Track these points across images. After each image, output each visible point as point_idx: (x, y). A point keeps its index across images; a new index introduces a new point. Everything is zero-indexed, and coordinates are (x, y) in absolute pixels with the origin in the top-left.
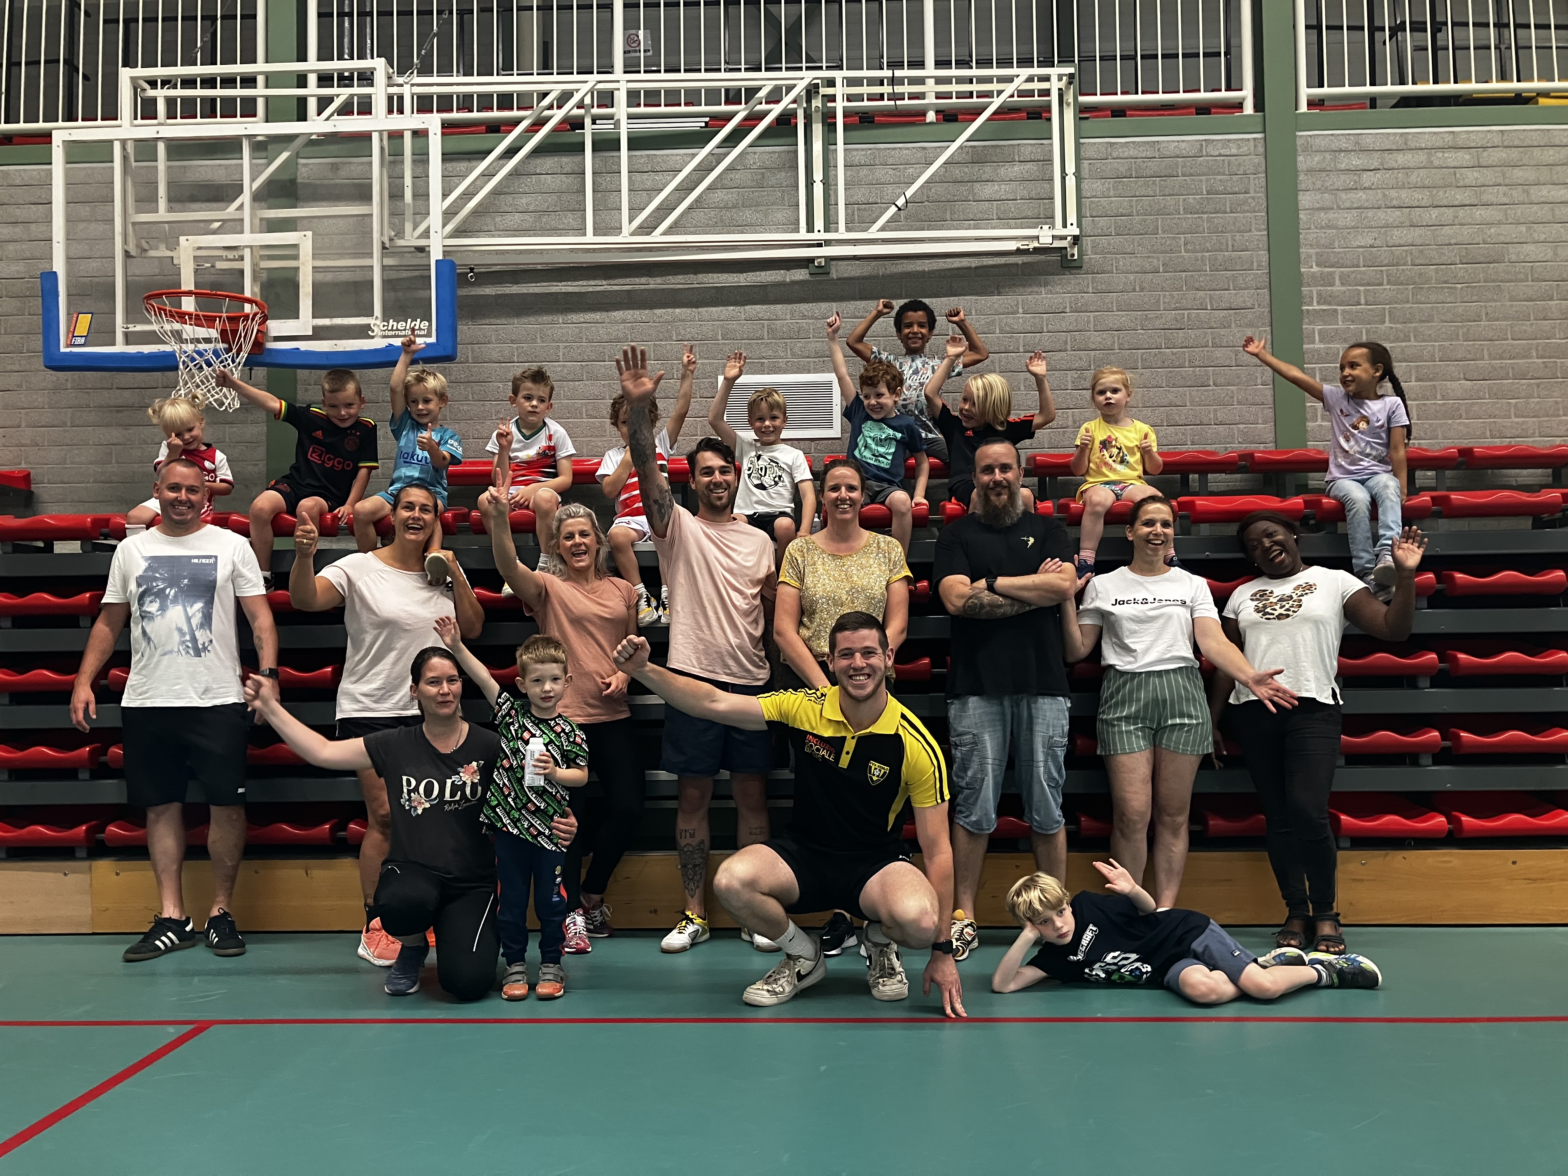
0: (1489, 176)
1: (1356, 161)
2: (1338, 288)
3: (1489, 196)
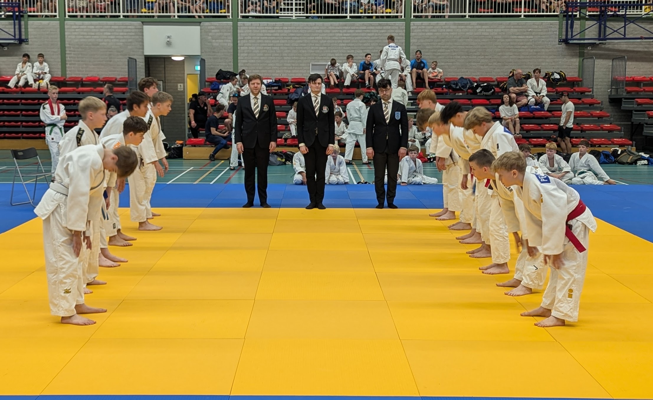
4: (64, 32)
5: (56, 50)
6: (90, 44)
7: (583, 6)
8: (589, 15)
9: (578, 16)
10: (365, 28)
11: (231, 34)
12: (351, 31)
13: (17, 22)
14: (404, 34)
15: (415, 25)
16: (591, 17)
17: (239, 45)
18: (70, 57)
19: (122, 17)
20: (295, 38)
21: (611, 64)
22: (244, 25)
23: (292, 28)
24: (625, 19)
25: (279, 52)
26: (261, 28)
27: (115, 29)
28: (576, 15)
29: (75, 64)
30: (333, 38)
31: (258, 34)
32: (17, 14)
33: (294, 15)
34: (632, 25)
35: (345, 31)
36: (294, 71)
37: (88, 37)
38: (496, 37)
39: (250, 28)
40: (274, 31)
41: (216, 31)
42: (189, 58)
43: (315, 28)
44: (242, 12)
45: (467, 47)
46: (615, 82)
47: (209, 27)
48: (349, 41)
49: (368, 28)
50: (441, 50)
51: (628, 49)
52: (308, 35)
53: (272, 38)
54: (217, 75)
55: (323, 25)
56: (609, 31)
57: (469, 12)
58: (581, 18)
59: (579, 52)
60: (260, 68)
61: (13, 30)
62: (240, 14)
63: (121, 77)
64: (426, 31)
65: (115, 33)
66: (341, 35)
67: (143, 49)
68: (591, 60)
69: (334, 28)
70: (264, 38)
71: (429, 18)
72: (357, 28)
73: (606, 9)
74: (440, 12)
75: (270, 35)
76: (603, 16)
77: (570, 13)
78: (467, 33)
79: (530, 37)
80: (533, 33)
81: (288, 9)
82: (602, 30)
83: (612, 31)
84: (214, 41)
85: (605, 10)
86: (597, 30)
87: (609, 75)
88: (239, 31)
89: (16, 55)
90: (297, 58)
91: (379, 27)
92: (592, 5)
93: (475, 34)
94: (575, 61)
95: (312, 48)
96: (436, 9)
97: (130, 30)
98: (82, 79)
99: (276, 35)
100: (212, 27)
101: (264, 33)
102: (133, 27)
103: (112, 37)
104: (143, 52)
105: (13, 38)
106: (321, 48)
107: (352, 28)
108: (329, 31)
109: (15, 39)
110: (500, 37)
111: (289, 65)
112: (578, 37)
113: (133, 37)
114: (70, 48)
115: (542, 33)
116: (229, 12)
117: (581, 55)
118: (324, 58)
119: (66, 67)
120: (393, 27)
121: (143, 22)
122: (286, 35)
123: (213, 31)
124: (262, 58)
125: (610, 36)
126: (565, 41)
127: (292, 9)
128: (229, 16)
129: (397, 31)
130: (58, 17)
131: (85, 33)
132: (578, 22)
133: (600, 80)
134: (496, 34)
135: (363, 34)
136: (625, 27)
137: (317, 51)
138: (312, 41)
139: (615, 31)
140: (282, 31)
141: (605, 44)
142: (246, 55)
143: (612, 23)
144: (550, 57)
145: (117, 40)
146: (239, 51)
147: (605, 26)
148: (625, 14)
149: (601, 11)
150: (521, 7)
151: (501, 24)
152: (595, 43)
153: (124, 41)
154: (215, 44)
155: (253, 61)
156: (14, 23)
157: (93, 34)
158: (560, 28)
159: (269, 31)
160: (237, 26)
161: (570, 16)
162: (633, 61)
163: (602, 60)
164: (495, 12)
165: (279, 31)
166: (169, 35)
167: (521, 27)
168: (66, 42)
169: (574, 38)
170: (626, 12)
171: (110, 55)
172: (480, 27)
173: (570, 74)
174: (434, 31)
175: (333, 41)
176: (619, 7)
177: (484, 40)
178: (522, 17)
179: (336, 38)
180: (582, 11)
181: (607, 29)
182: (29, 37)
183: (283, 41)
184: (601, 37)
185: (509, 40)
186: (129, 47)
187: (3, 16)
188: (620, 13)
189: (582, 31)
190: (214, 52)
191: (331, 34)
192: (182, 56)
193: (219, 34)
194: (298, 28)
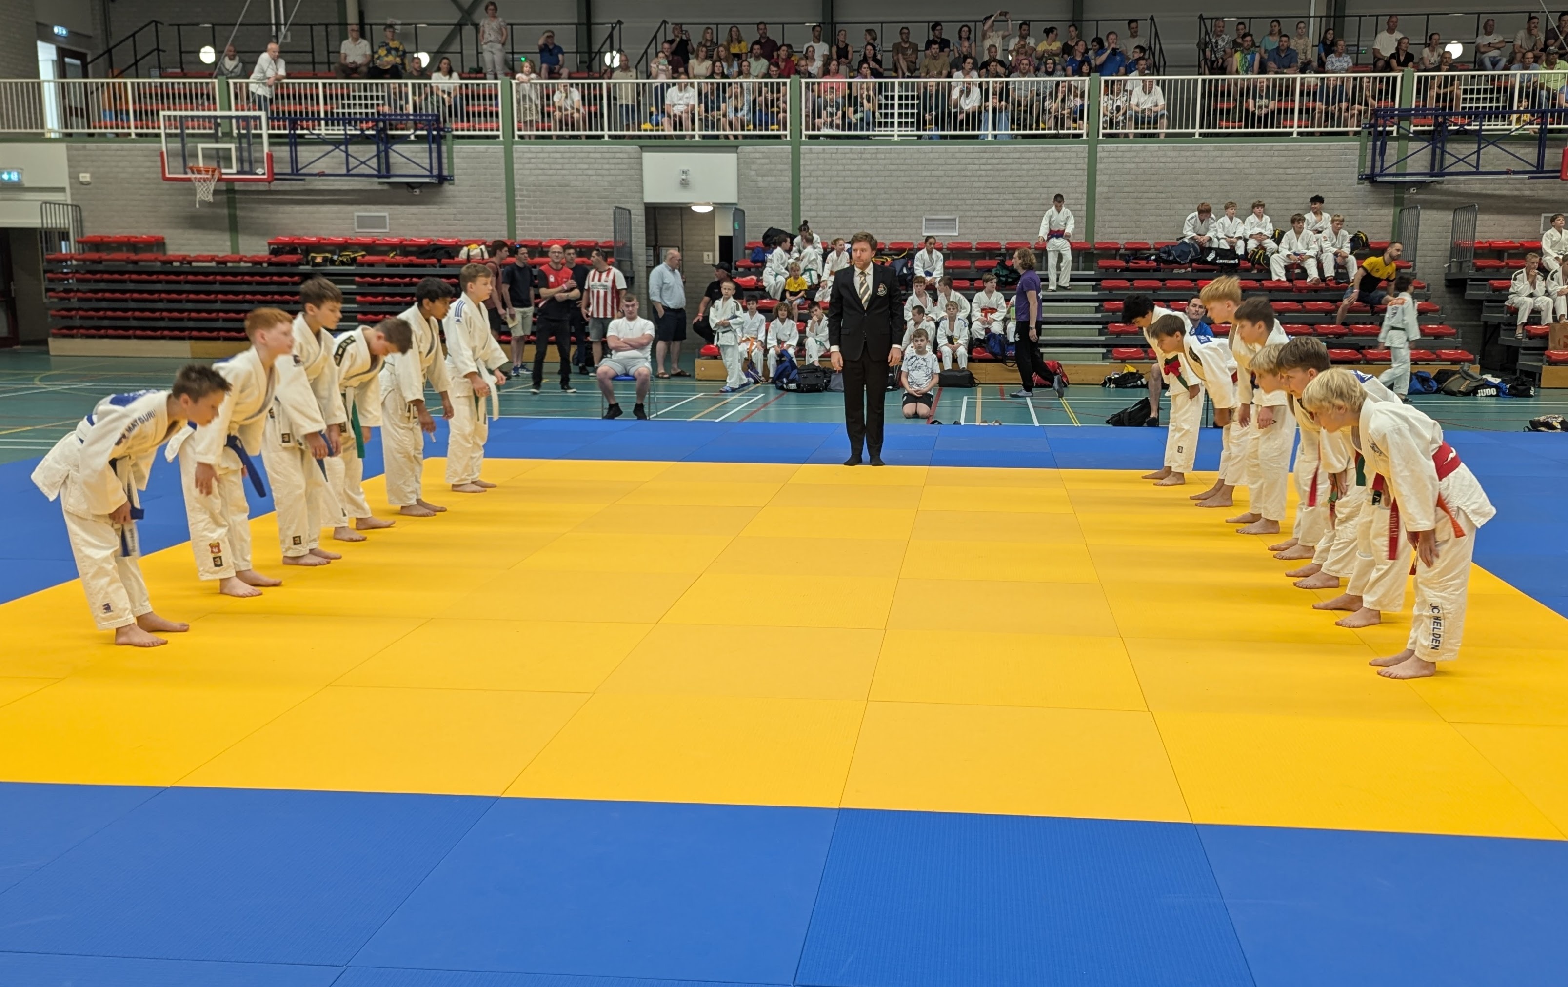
0: (566, 161)
1: (529, 155)
2: (525, 193)
3: (566, 166)
4: (512, 163)
5: (498, 194)
6: (555, 184)
7: (1405, 115)
8: (1415, 132)
9: (1395, 134)
10: (1017, 155)
11: (788, 167)
12: (994, 161)
13: (434, 146)
14: (1085, 167)
15: (1105, 150)
16: (1419, 136)
17: (802, 185)
18: (522, 207)
19: (606, 138)
20: (898, 173)
21: (1451, 218)
22: (811, 152)
23: (893, 155)
24: (1478, 137)
25: (869, 197)
26: (840, 156)
27: (595, 158)
28: (1392, 132)
29: (529, 218)
30: (963, 173)
31: (834, 167)
32: (435, 133)
33: (896, 133)
34: (1492, 149)
35: (983, 161)
36: (895, 231)
37: (550, 172)
38: (1246, 171)
39: (821, 155)
40: (861, 161)
41: (763, 161)
42: (719, 207)
43: (931, 155)
44: (807, 129)
45: (1196, 189)
46: (1457, 251)
47: (752, 155)
48: (990, 179)
49: (1024, 155)
50: (1150, 195)
51: (1484, 192)
52: (920, 167)
53: (859, 173)
54: (766, 236)
55: (946, 151)
56: (1449, 160)
57: (1201, 127)
58: (1401, 137)
59: (1395, 198)
60: (838, 225)
61: (428, 161)
62: (804, 132)
63: (605, 239)
64: (1125, 160)
65: (596, 166)
66: (977, 167)
67: (642, 192)
68: (1414, 212)
69: (964, 155)
70: (844, 173)
71: (1131, 137)
72: (1005, 155)
73: (1445, 119)
74: (1149, 128)
75: (855, 168)
76: (1440, 132)
77: (1380, 129)
78: (1196, 165)
79: (1307, 171)
80: (1314, 165)
81: (886, 123)
82: (1438, 157)
83: (1454, 160)
84: (760, 178)
85: (1444, 123)
86: (1429, 157)
87: (1446, 238)
88: (802, 162)
89: (434, 203)
90: (900, 208)
91: (1042, 155)
92: (1421, 112)
93: (1211, 166)
94: (1387, 214)
95: (927, 190)
96: (1143, 123)
97: (619, 161)
98: (541, 243)
99: (864, 167)
100: (757, 155)
101: (843, 165)
102: (625, 155)
103: (590, 172)
104: (642, 198)
105: (428, 173)
106: (941, 191)
107: (996, 155)
108: (955, 161)
109: (431, 176)
110: (1254, 171)
111: (887, 219)
112: (1393, 170)
113: (625, 172)
114: (521, 190)
115: (1329, 165)
116: (785, 129)
117: (1399, 203)
118: (947, 208)
119: (515, 224)
120: (1068, 155)
121: (641, 147)
122: (882, 168)
123: (759, 161)
124: (841, 208)
125: (1452, 169)
126: (1370, 178)
127: (892, 124)
128: (786, 136)
129: (1073, 161)
130: (501, 138)
131: (547, 166)
132: (1395, 144)
133: (1430, 247)
134: (1247, 165)
135: (1014, 167)
136: (1478, 152)
137: (937, 196)
138: (927, 179)
139: (1460, 160)
140: (875, 161)
141: (1442, 183)
142: (813, 202)
143: (1456, 146)
144: (1343, 206)
145: (600, 178)
146: (802, 196)
147: (1443, 152)
148: (1480, 130)
149: (1437, 125)
150: (1292, 119)
151: (1257, 149)
152: (1423, 182)
153: (610, 178)
154: (761, 184)
155: (825, 213)
156: (430, 149)
157: (559, 167)
158: (1362, 156)
159: (854, 162)
160: (800, 153)
161: (1381, 133)
162: (1492, 213)
163: (1435, 212)
164: (1246, 127)
165: (870, 161)
166: (685, 168)
167: (1291, 153)
168: (516, 181)
169: (1387, 172)
170: (1481, 125)
171: (587, 202)
172: (1218, 153)
173: (1378, 236)
174: (1137, 160)
175: (963, 179)
176: (1470, 117)
177: (1226, 177)
178: (1295, 135)
179: (969, 173)
180: (1402, 124)
181: (1447, 156)
182: (455, 171)
183: (877, 179)
184: (1436, 171)
185: (1270, 177)
186: (619, 190)
187: (412, 137)
188: (1472, 128)
189: (1402, 160)
190: (759, 198)
191: (960, 167)
192: (708, 204)
193: (768, 167)
194: (903, 156)
